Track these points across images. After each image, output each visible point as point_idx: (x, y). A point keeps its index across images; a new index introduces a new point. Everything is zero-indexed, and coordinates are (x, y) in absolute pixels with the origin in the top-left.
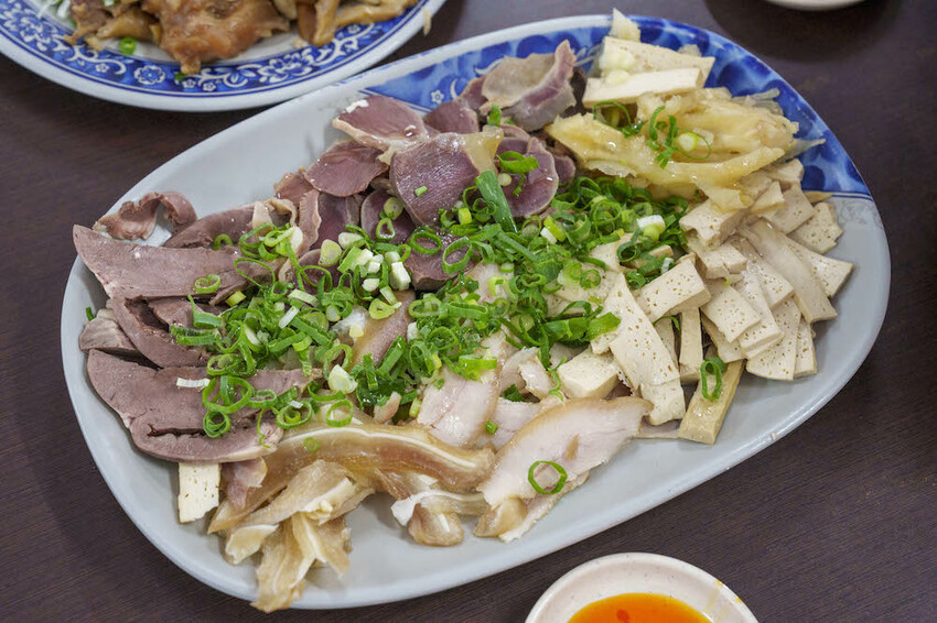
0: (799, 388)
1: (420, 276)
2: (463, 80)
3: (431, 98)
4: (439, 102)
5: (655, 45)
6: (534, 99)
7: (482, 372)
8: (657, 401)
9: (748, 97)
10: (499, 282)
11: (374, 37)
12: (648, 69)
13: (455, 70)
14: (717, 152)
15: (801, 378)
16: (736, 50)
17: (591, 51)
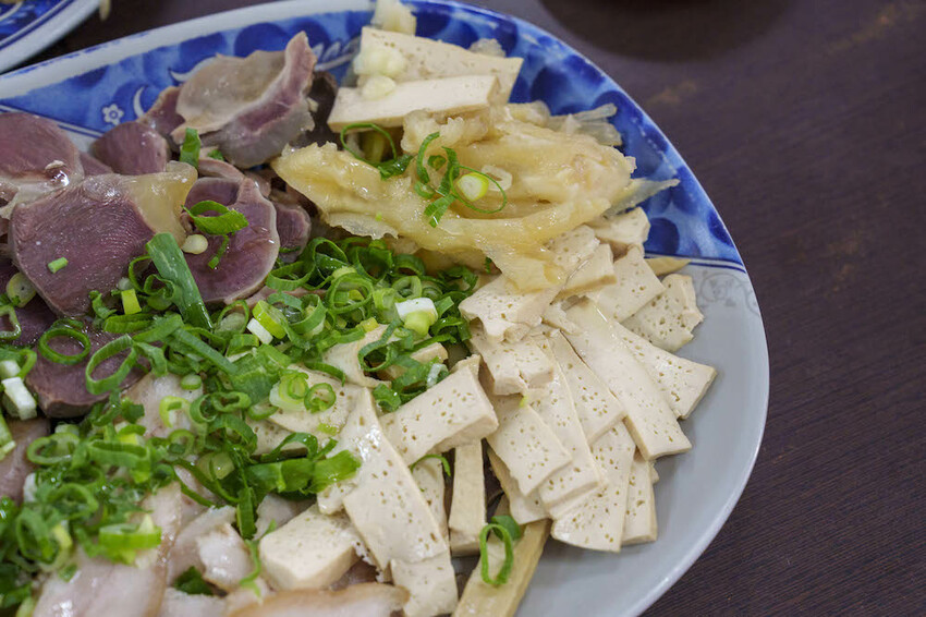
0: (631, 563)
1: (49, 399)
2: (153, 89)
3: (103, 116)
4: (116, 122)
5: (436, 40)
6: (252, 120)
7: (139, 551)
8: (415, 587)
9: (570, 116)
10: (176, 406)
11: (20, 23)
12: (425, 75)
13: (139, 73)
14: (515, 201)
15: (631, 546)
16: (556, 47)
17: (347, 47)
